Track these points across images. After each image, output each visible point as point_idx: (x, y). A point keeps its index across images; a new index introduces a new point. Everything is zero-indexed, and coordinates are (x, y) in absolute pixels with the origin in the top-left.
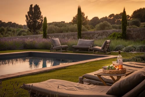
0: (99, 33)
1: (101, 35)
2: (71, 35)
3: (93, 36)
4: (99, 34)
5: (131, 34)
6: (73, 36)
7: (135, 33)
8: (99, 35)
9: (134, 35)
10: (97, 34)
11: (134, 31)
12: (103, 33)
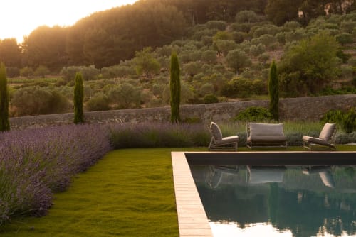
0: (214, 108)
1: (219, 113)
2: (146, 115)
3: (200, 115)
4: (213, 111)
5: (284, 109)
6: (151, 115)
7: (290, 107)
8: (215, 112)
9: (289, 111)
10: (210, 110)
11: (288, 105)
12: (224, 108)
